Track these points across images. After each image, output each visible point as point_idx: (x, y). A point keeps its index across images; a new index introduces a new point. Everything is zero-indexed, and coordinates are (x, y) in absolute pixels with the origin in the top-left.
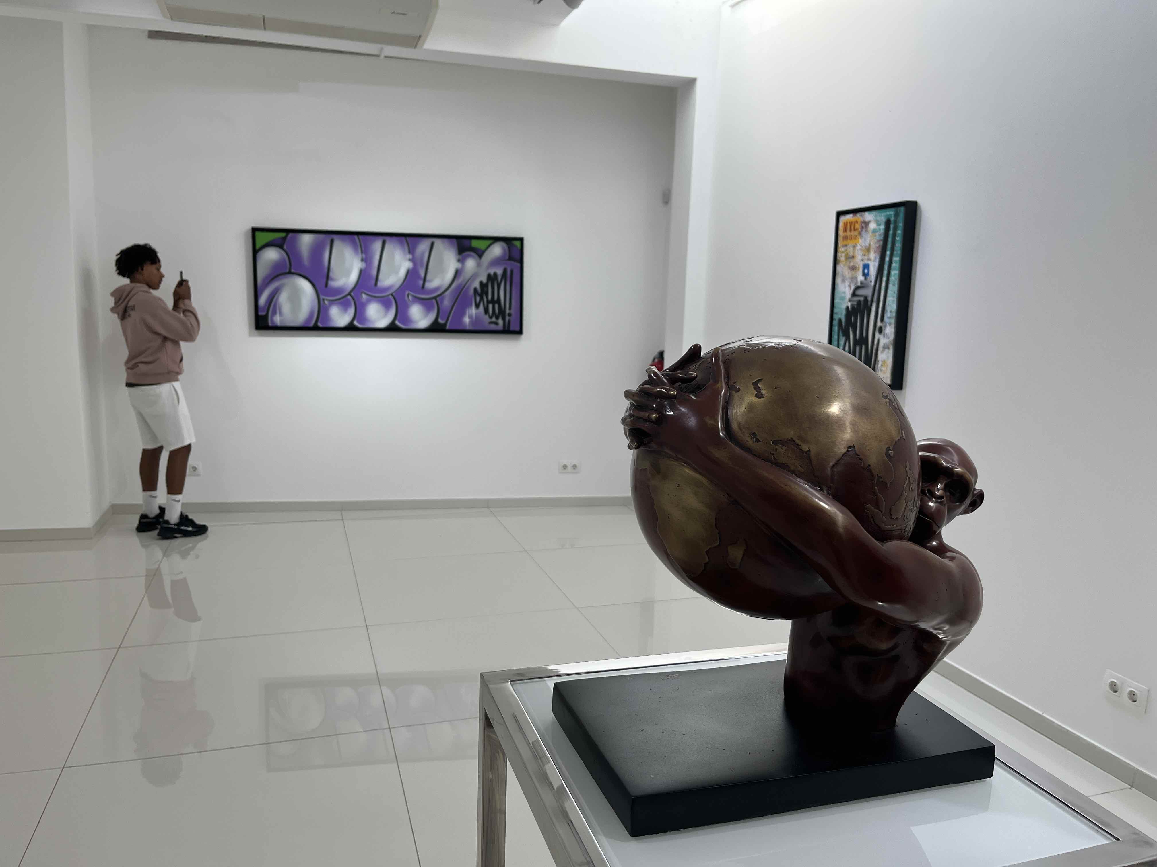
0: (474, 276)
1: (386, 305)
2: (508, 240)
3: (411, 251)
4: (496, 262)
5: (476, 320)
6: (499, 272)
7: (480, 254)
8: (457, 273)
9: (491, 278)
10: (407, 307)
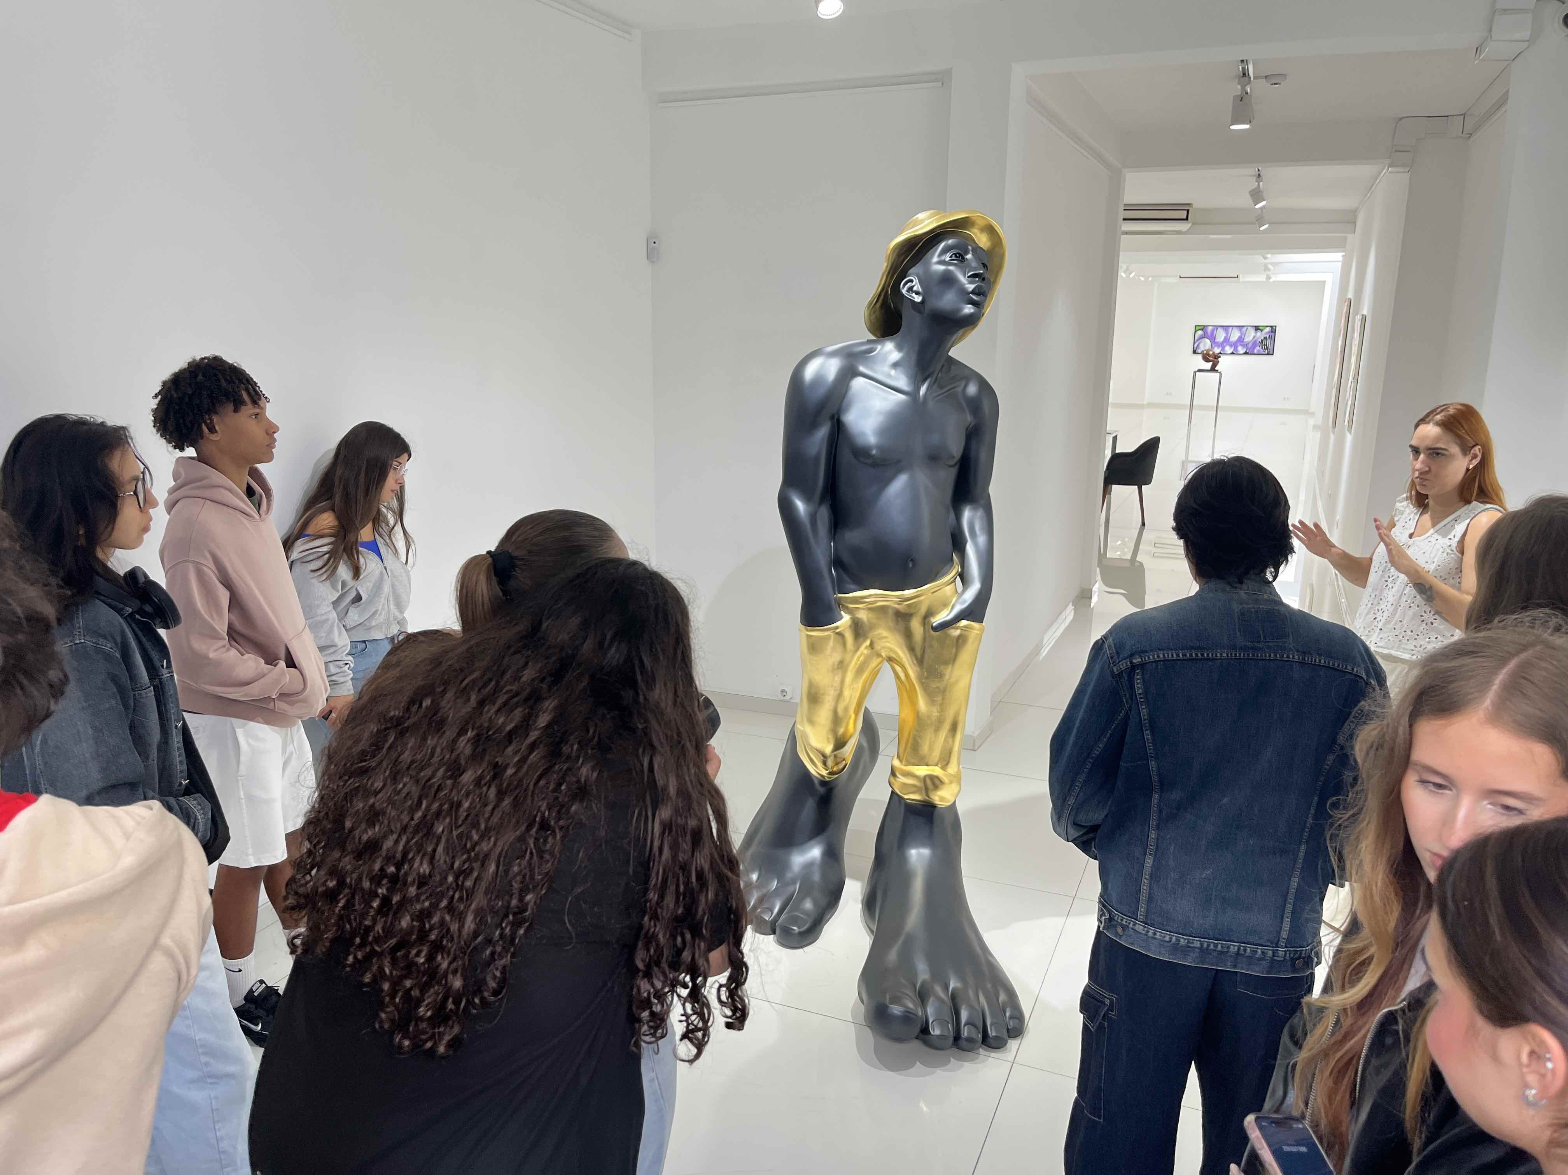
0: (1260, 337)
1: (1231, 346)
2: (1271, 327)
3: (1240, 330)
4: (1266, 333)
5: (1259, 351)
6: (1268, 336)
7: (1262, 331)
8: (1254, 337)
9: (1265, 338)
10: (1237, 347)
